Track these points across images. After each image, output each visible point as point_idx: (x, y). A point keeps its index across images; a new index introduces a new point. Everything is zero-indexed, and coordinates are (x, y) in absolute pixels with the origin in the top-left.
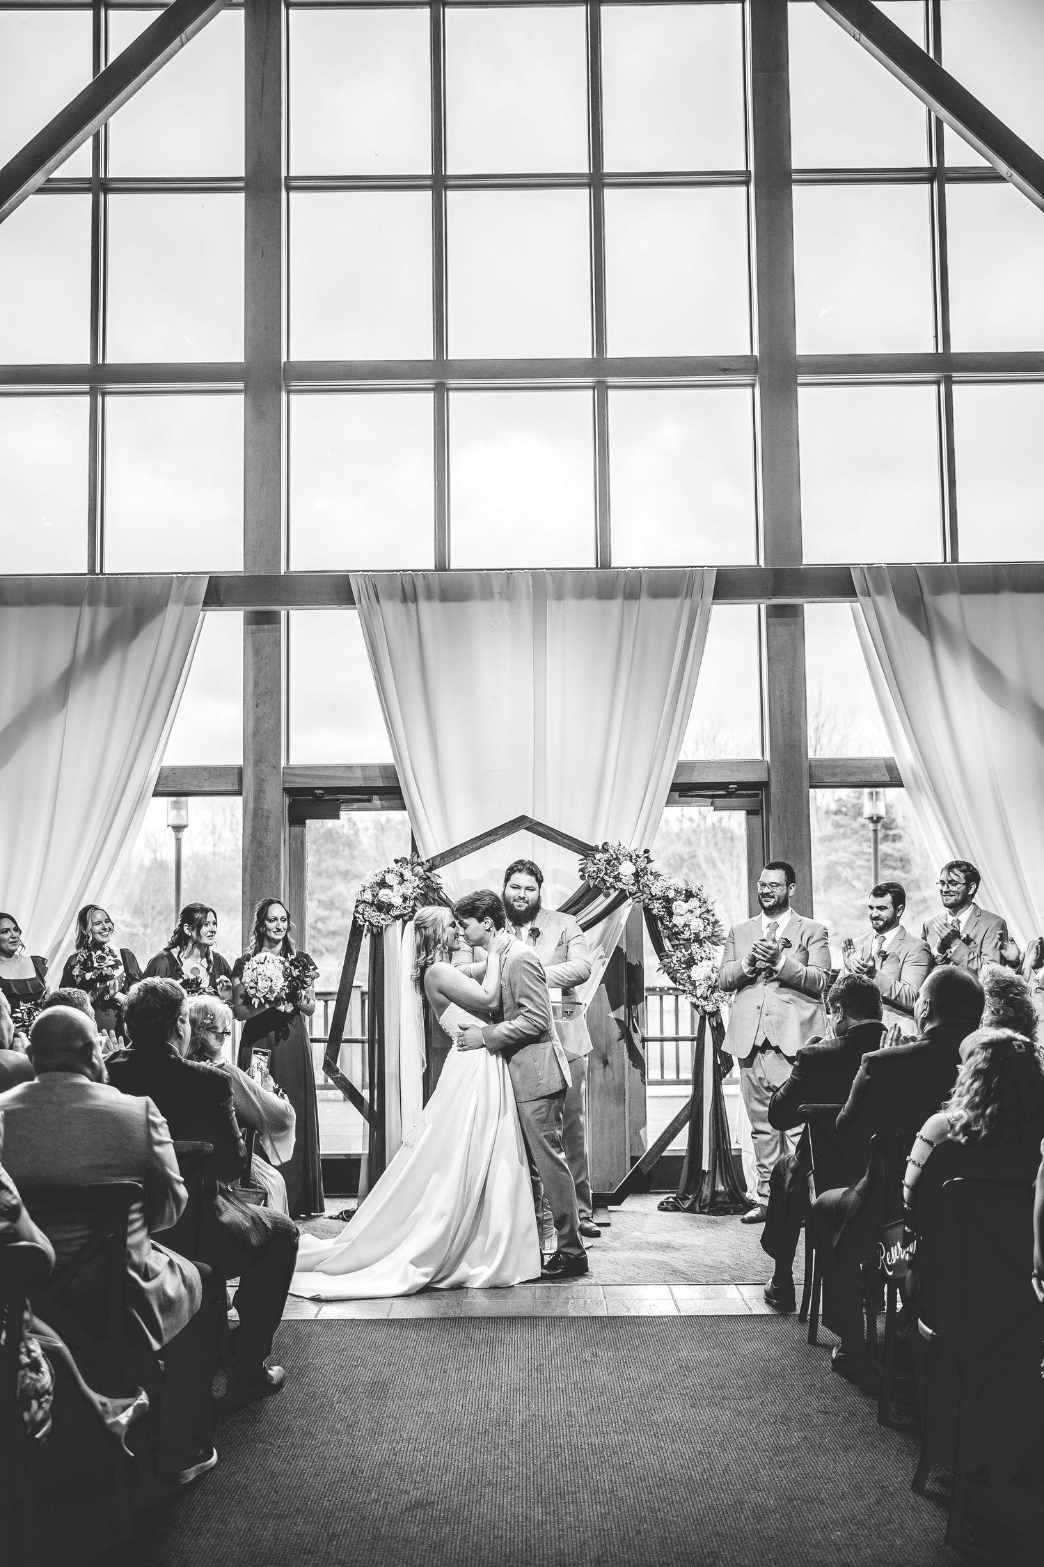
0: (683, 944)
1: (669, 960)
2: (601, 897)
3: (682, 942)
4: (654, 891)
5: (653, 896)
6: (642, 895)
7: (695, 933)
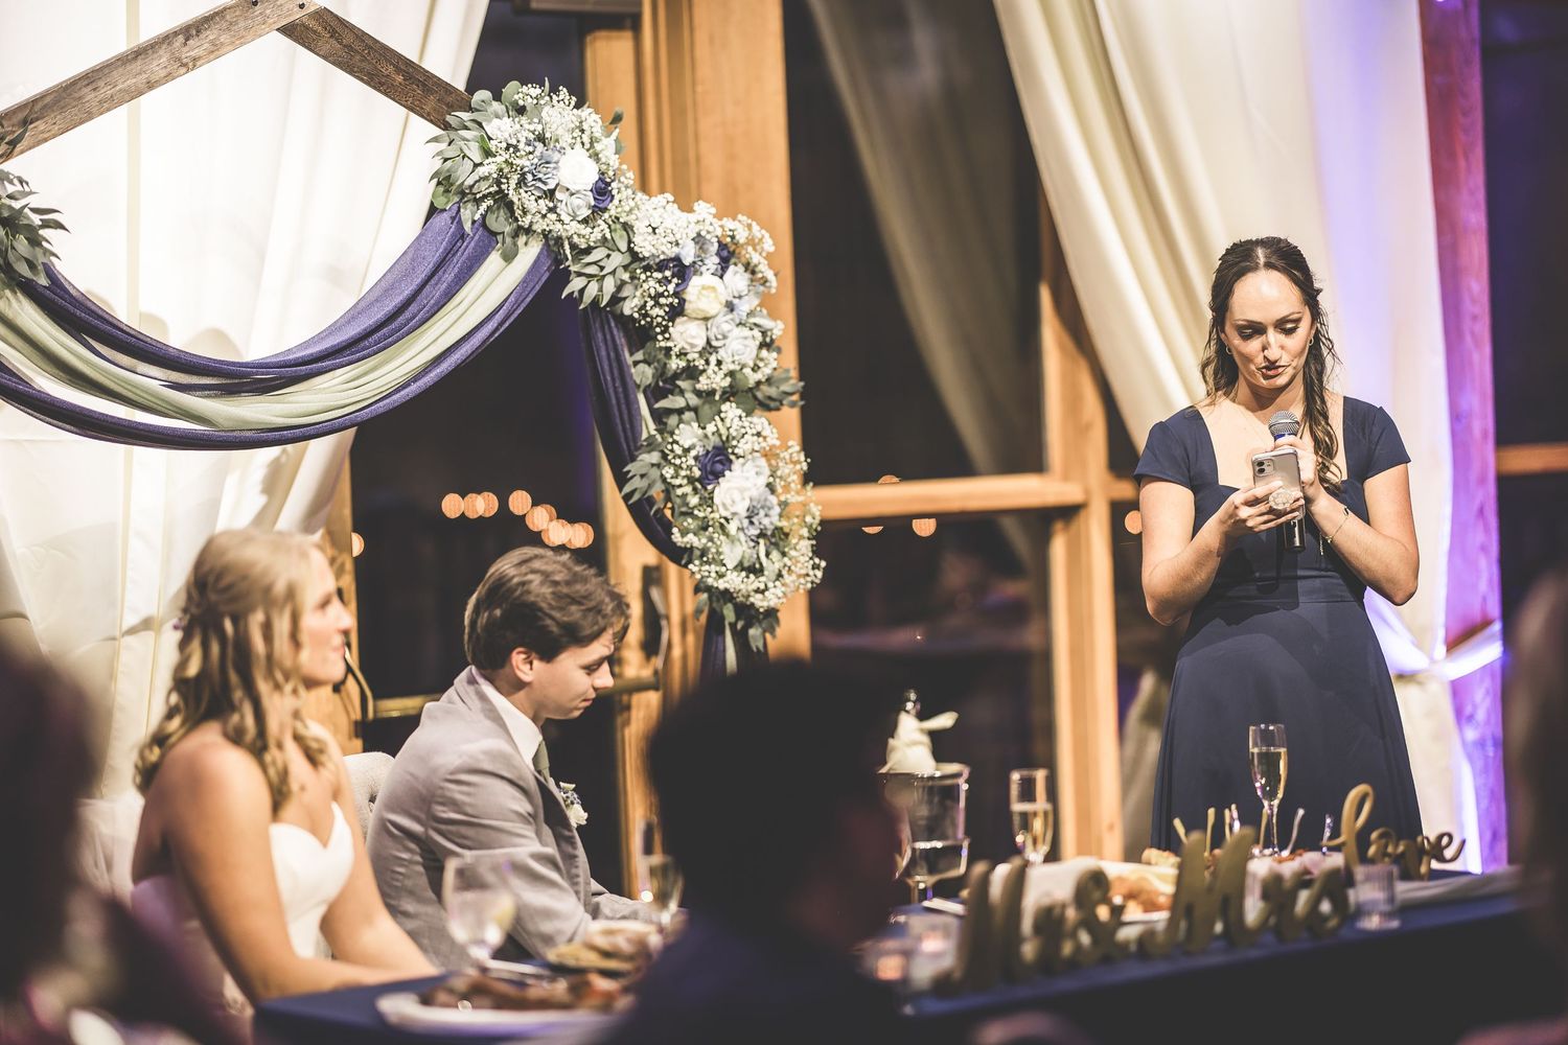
0: (695, 410)
1: (655, 457)
2: (494, 260)
3: (694, 400)
4: (645, 245)
5: (635, 256)
6: (608, 256)
7: (731, 374)
